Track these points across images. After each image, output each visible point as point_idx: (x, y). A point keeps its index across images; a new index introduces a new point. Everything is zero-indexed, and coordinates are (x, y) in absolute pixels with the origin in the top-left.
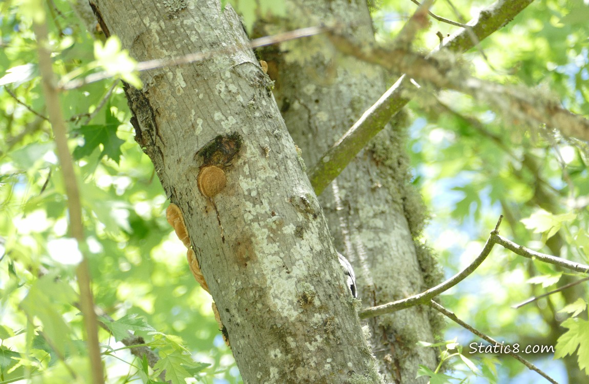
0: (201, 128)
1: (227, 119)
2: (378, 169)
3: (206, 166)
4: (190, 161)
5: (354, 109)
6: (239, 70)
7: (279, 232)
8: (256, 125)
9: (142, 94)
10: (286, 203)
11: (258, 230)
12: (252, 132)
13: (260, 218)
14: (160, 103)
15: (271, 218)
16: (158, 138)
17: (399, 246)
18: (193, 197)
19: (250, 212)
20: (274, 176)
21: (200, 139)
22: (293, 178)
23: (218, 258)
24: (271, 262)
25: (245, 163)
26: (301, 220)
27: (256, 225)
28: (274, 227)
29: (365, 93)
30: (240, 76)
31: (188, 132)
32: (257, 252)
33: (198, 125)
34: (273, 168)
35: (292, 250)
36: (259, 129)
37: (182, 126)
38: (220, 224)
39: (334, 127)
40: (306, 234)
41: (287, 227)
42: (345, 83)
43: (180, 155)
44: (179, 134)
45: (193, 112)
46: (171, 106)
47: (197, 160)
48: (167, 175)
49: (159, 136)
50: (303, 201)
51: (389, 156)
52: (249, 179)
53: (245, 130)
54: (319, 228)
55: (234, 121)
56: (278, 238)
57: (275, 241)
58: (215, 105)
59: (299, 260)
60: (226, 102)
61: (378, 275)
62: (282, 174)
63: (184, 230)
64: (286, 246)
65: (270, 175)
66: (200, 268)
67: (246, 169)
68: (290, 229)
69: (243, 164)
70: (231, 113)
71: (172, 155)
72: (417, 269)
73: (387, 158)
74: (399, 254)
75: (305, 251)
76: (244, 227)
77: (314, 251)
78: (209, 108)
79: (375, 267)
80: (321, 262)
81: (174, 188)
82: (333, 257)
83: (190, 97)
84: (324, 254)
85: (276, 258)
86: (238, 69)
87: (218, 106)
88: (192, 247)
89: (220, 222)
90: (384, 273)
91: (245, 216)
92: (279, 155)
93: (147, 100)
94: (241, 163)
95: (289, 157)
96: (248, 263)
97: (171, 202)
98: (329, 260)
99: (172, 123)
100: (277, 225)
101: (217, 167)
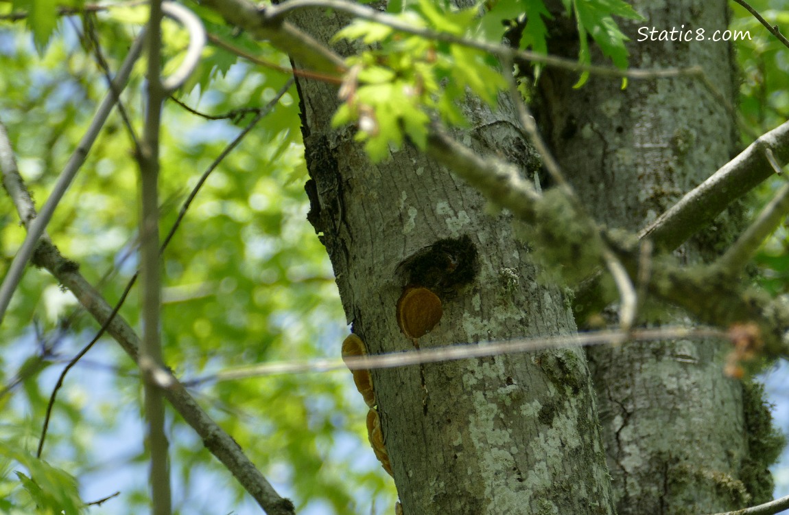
0: (414, 223)
1: (456, 214)
2: (701, 255)
3: (413, 287)
4: (388, 275)
5: (676, 151)
6: (486, 135)
7: (515, 413)
8: (501, 230)
9: (328, 150)
10: (532, 365)
11: (481, 405)
12: (492, 241)
13: (487, 384)
14: (353, 170)
15: (505, 387)
16: (344, 226)
17: (716, 390)
18: (387, 333)
19: (473, 372)
20: (518, 318)
21: (409, 240)
22: (548, 323)
23: (414, 437)
24: (496, 460)
25: (475, 291)
26: (553, 394)
27: (479, 395)
28: (508, 402)
29: (698, 125)
30: (486, 145)
31: (392, 226)
32: (475, 441)
33: (409, 217)
34: (519, 304)
35: (531, 444)
36: (505, 238)
37: (385, 214)
38: (423, 384)
39: (640, 177)
40: (558, 419)
41: (528, 405)
42: (668, 105)
43: (375, 262)
44: (378, 227)
45: (404, 197)
46: (370, 178)
47: (400, 276)
48: (350, 285)
49: (346, 223)
50: (560, 363)
51: (721, 237)
52: (478, 319)
53: (482, 237)
54: (580, 410)
55: (467, 220)
56: (512, 422)
57: (505, 426)
58: (439, 188)
59: (540, 461)
60: (458, 186)
61: (677, 437)
62: (533, 316)
63: (367, 377)
64: (523, 437)
65: (512, 316)
66: (385, 444)
67: (476, 301)
68: (532, 409)
69: (471, 293)
70: (463, 206)
71: (362, 258)
72: (740, 429)
73: (718, 240)
74: (714, 403)
75: (552, 447)
76: (460, 396)
77: (566, 448)
78: (429, 192)
79: (674, 424)
80: (575, 467)
81: (360, 311)
82: (597, 458)
83: (402, 169)
84: (583, 452)
85: (505, 453)
86: (485, 133)
87: (444, 191)
88: (375, 407)
89: (423, 380)
90: (686, 434)
91: (465, 378)
92: (531, 283)
93: (335, 162)
94: (469, 291)
95: (547, 287)
96: (459, 454)
97: (353, 330)
98: (588, 465)
99: (369, 207)
100: (512, 400)
101: (431, 291)
